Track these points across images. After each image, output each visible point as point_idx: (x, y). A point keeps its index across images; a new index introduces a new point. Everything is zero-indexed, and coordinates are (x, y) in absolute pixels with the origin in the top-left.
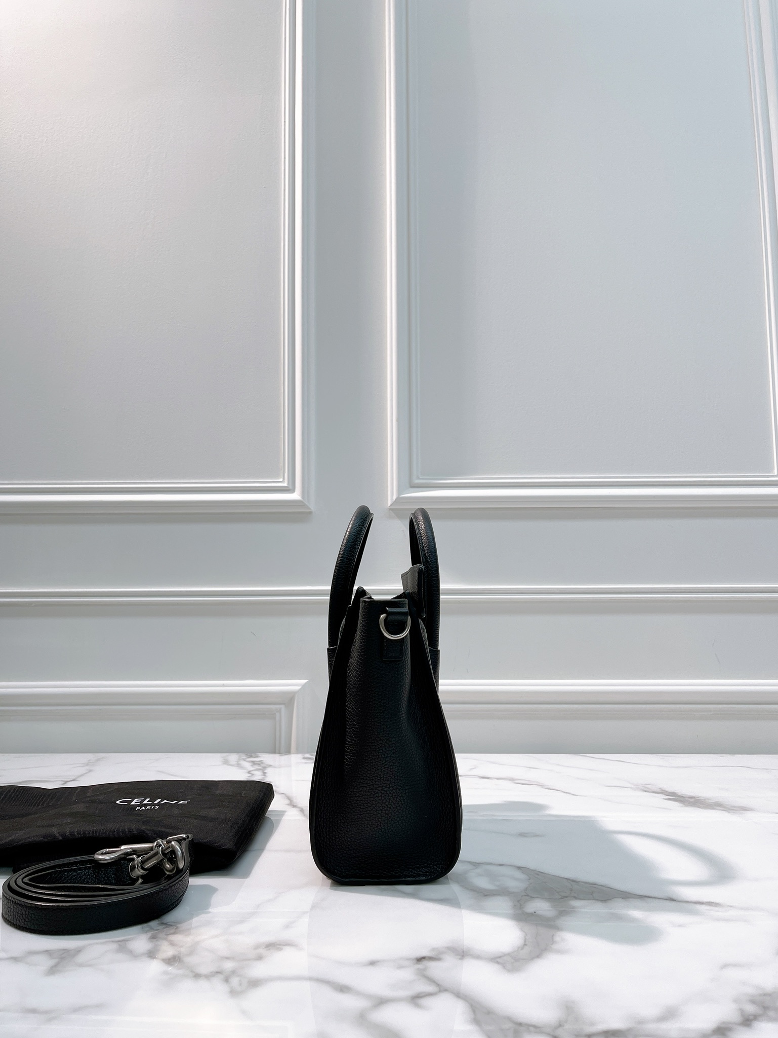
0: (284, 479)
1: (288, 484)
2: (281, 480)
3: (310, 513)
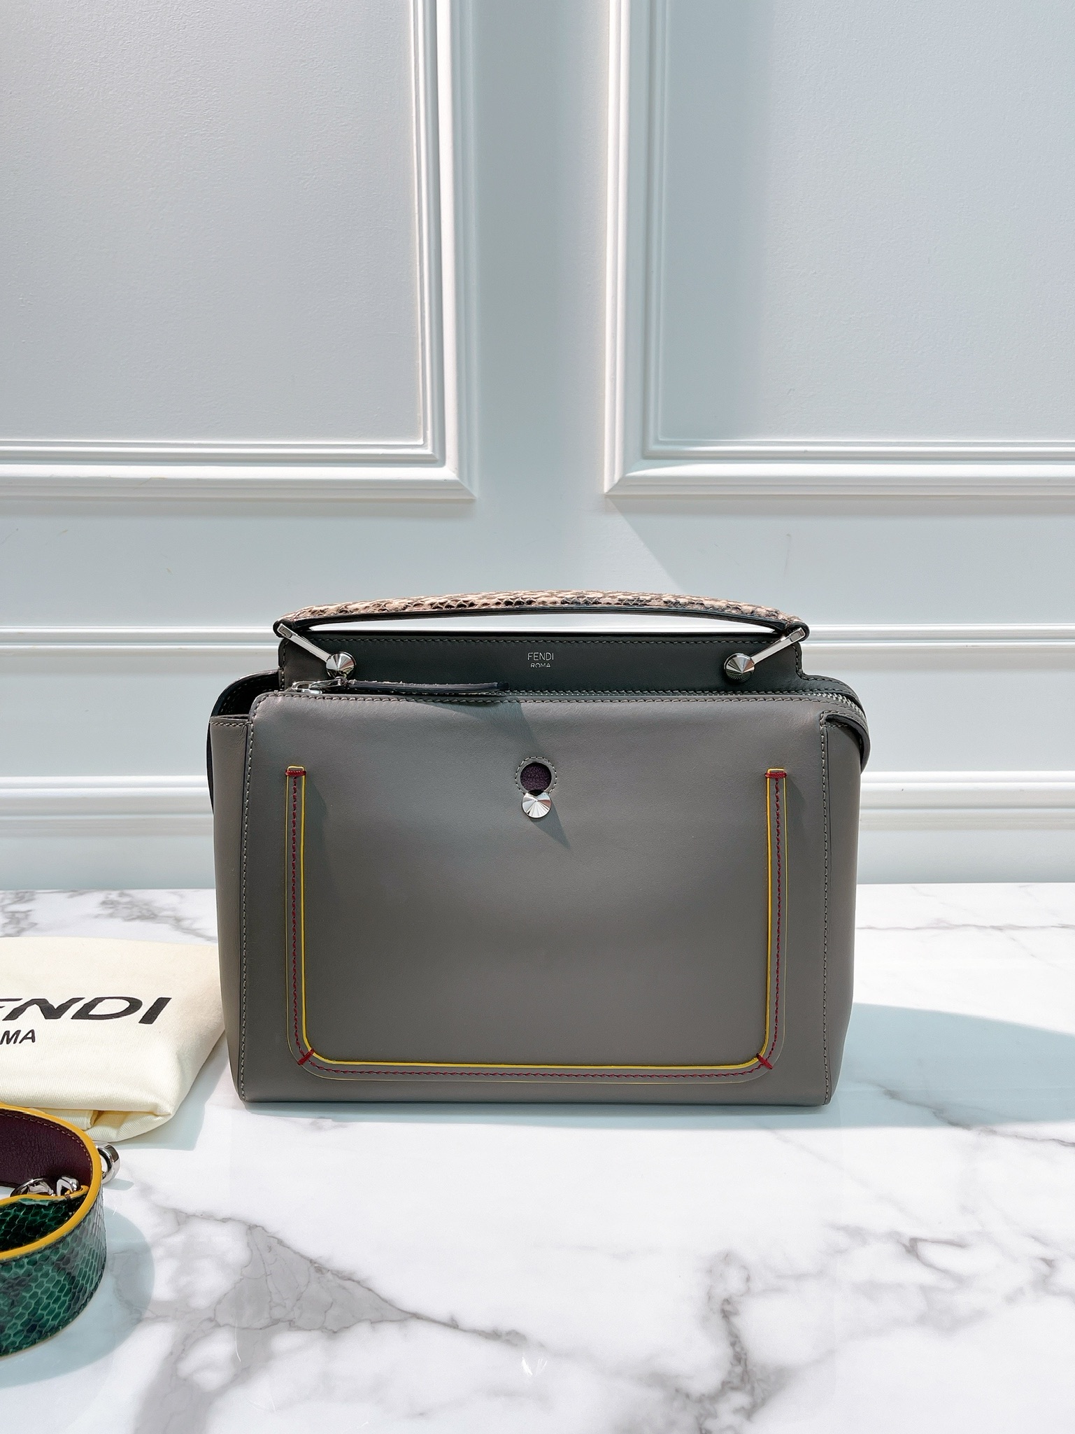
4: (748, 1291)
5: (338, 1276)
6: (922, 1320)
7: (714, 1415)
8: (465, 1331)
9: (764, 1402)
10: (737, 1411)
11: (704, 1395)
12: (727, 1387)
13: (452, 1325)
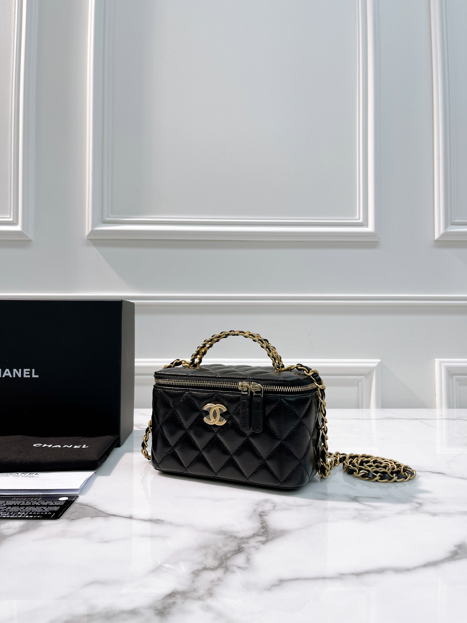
0: (10, 215)
1: (13, 219)
2: (9, 216)
3: (30, 241)
4: (274, 509)
5: (81, 505)
6: (355, 518)
7: (247, 543)
8: (135, 519)
9: (272, 539)
10: (258, 542)
11: (244, 537)
12: (254, 535)
13: (131, 518)
